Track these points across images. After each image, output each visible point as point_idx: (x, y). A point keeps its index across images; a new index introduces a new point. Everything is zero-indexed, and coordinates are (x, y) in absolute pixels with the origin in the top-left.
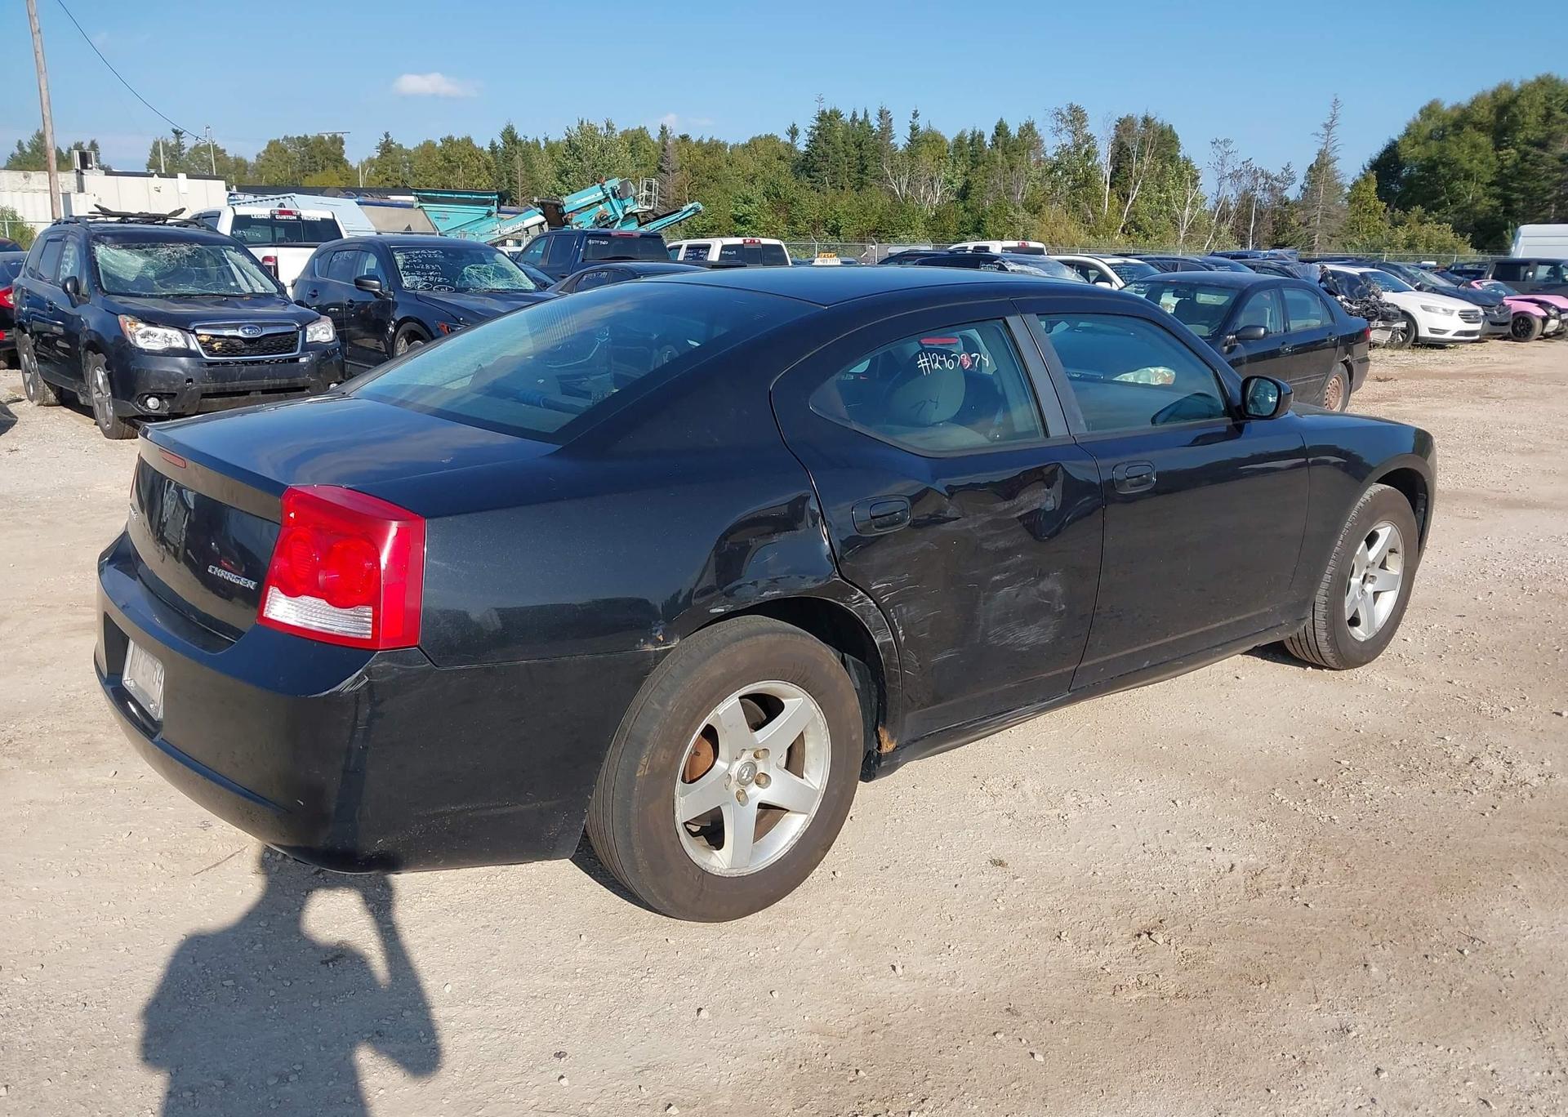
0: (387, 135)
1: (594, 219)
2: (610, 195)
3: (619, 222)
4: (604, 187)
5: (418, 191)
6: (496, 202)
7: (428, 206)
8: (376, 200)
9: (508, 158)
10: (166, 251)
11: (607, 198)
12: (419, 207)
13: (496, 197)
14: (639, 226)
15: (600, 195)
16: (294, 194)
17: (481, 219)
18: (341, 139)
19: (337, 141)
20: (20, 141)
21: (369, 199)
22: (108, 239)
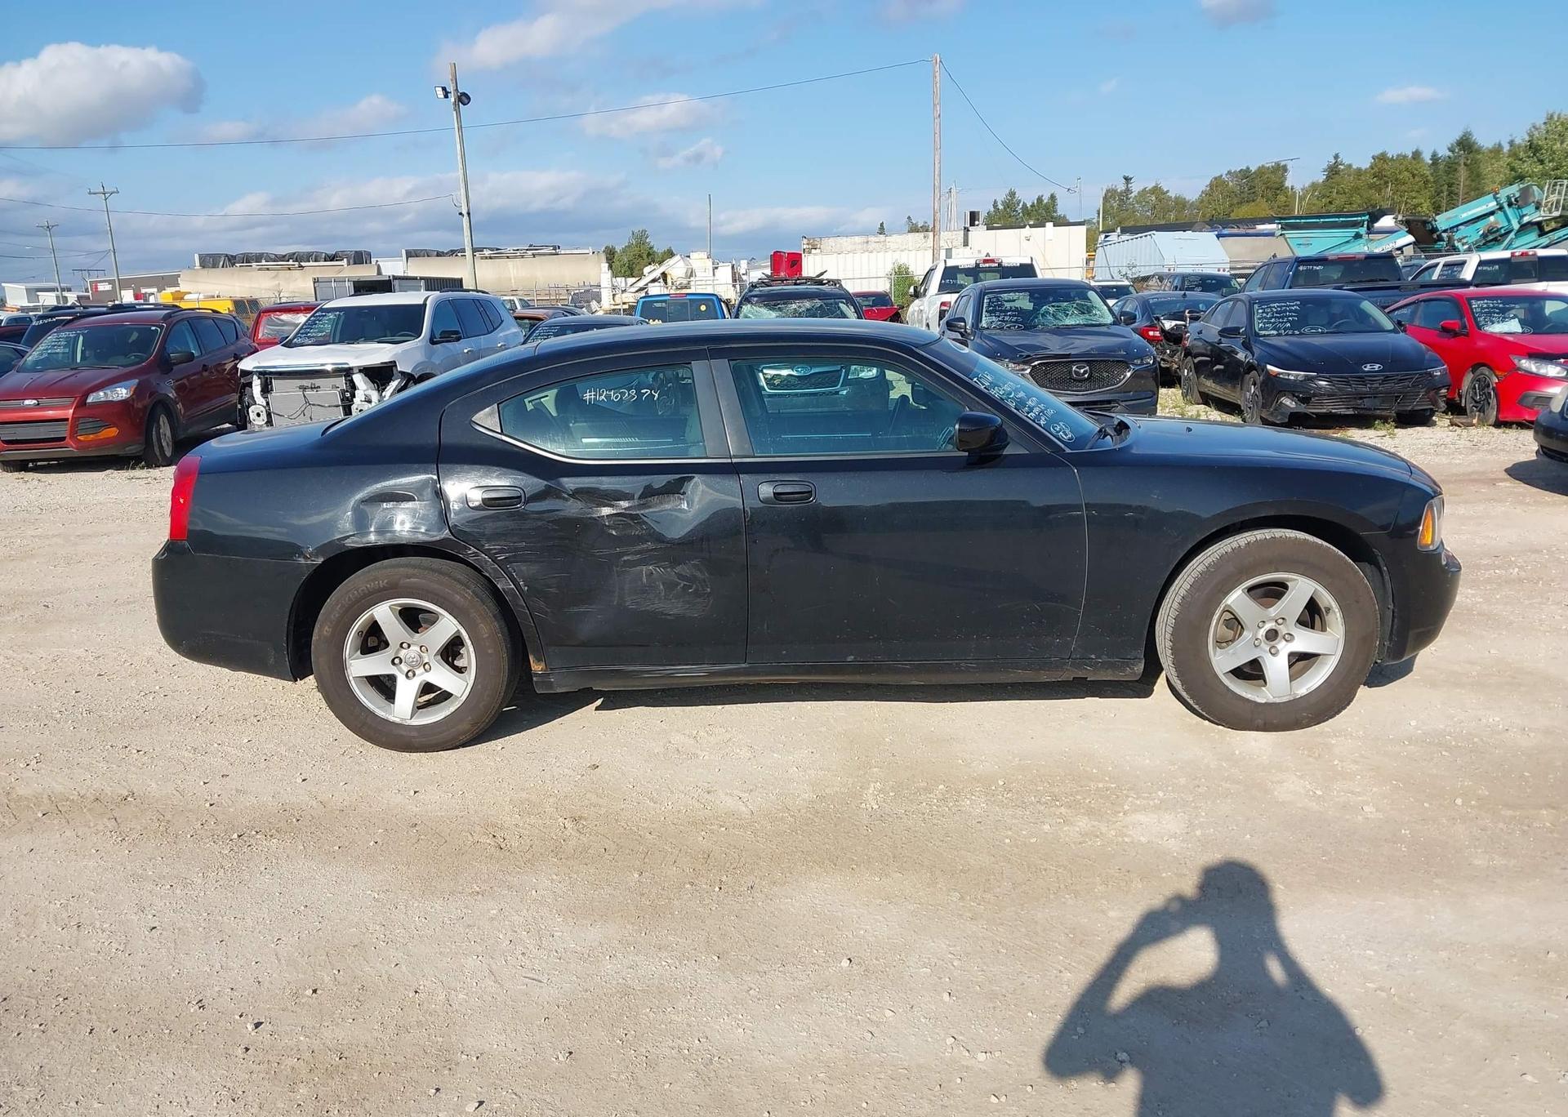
0: (1336, 157)
1: (1481, 232)
2: (1505, 205)
3: (1513, 233)
4: (1498, 196)
5: (1281, 219)
6: (1366, 223)
7: (1290, 234)
8: (1242, 231)
10: (794, 306)
11: (1501, 208)
12: (1281, 235)
13: (1367, 217)
14: (1540, 236)
15: (1493, 205)
16: (1154, 232)
17: (1347, 242)
18: (1285, 166)
19: (1280, 170)
21: (1235, 231)
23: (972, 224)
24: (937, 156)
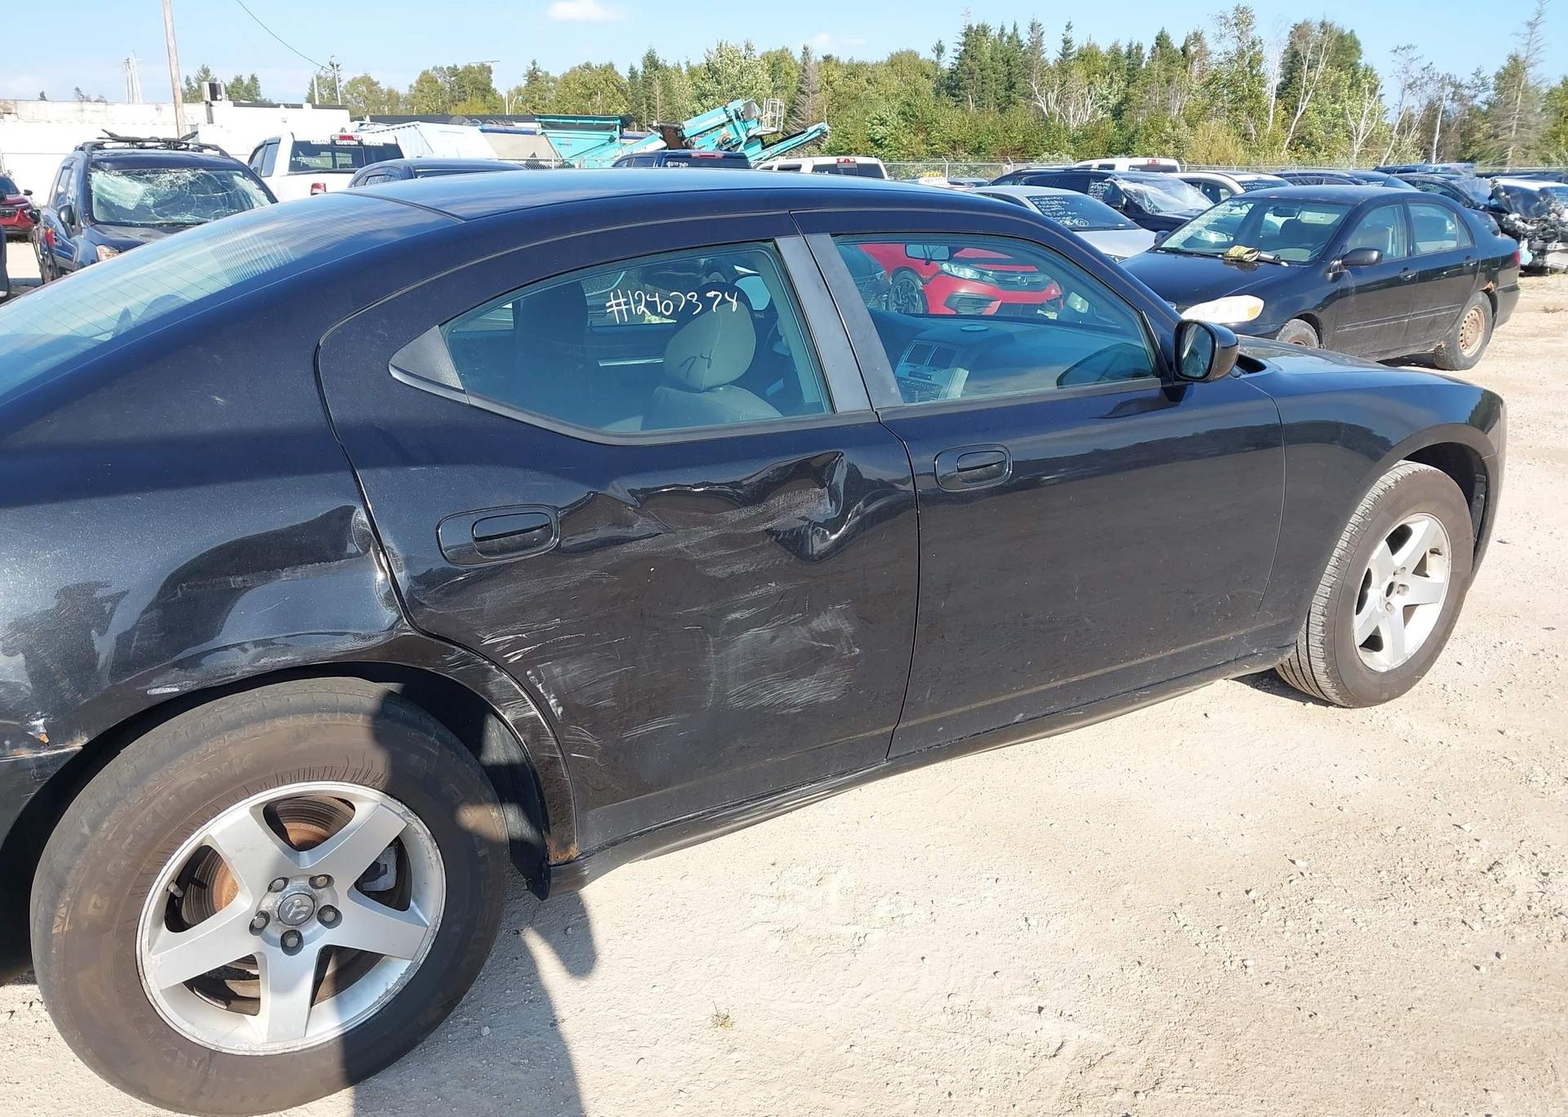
0: (534, 63)
1: (716, 143)
2: (734, 118)
3: (742, 146)
4: (727, 109)
5: (540, 117)
6: (618, 127)
7: (550, 133)
8: (501, 127)
9: (647, 82)
10: (169, 177)
11: (731, 120)
12: (542, 134)
13: (619, 121)
14: (763, 149)
15: (724, 118)
16: (418, 122)
17: (604, 145)
18: (489, 68)
19: (486, 70)
20: (188, 77)
21: (495, 127)
22: (108, 164)
23: (214, 98)
24: (168, 13)
